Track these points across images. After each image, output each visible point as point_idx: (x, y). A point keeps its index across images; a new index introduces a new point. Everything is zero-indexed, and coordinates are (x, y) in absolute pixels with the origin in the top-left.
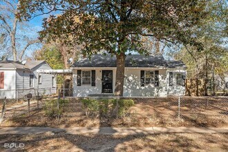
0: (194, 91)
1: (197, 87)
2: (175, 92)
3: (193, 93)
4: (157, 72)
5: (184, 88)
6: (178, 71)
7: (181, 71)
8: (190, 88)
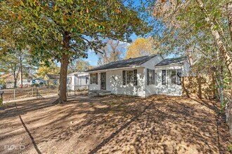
0: (194, 92)
1: (200, 87)
2: (169, 92)
3: (193, 94)
4: (135, 71)
5: (180, 87)
6: (172, 68)
7: (176, 68)
8: (189, 87)
